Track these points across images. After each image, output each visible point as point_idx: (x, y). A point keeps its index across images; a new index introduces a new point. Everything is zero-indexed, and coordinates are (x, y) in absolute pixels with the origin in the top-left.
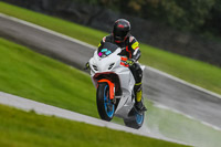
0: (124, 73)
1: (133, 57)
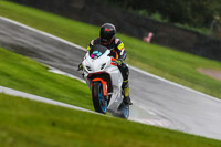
1: (120, 57)
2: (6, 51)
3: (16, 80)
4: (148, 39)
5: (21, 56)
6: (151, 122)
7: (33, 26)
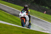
0: (27, 17)
1: (29, 13)
2: (12, 15)
3: (14, 22)
4: (45, 13)
5: (15, 17)
6: (45, 32)
7: (18, 10)
